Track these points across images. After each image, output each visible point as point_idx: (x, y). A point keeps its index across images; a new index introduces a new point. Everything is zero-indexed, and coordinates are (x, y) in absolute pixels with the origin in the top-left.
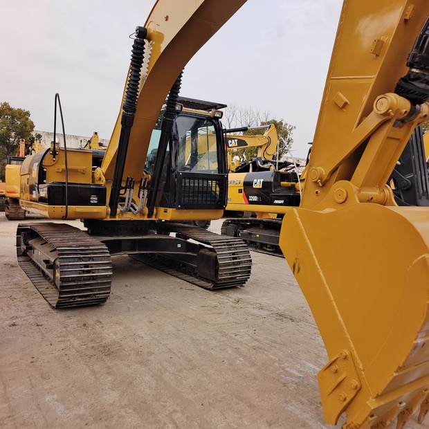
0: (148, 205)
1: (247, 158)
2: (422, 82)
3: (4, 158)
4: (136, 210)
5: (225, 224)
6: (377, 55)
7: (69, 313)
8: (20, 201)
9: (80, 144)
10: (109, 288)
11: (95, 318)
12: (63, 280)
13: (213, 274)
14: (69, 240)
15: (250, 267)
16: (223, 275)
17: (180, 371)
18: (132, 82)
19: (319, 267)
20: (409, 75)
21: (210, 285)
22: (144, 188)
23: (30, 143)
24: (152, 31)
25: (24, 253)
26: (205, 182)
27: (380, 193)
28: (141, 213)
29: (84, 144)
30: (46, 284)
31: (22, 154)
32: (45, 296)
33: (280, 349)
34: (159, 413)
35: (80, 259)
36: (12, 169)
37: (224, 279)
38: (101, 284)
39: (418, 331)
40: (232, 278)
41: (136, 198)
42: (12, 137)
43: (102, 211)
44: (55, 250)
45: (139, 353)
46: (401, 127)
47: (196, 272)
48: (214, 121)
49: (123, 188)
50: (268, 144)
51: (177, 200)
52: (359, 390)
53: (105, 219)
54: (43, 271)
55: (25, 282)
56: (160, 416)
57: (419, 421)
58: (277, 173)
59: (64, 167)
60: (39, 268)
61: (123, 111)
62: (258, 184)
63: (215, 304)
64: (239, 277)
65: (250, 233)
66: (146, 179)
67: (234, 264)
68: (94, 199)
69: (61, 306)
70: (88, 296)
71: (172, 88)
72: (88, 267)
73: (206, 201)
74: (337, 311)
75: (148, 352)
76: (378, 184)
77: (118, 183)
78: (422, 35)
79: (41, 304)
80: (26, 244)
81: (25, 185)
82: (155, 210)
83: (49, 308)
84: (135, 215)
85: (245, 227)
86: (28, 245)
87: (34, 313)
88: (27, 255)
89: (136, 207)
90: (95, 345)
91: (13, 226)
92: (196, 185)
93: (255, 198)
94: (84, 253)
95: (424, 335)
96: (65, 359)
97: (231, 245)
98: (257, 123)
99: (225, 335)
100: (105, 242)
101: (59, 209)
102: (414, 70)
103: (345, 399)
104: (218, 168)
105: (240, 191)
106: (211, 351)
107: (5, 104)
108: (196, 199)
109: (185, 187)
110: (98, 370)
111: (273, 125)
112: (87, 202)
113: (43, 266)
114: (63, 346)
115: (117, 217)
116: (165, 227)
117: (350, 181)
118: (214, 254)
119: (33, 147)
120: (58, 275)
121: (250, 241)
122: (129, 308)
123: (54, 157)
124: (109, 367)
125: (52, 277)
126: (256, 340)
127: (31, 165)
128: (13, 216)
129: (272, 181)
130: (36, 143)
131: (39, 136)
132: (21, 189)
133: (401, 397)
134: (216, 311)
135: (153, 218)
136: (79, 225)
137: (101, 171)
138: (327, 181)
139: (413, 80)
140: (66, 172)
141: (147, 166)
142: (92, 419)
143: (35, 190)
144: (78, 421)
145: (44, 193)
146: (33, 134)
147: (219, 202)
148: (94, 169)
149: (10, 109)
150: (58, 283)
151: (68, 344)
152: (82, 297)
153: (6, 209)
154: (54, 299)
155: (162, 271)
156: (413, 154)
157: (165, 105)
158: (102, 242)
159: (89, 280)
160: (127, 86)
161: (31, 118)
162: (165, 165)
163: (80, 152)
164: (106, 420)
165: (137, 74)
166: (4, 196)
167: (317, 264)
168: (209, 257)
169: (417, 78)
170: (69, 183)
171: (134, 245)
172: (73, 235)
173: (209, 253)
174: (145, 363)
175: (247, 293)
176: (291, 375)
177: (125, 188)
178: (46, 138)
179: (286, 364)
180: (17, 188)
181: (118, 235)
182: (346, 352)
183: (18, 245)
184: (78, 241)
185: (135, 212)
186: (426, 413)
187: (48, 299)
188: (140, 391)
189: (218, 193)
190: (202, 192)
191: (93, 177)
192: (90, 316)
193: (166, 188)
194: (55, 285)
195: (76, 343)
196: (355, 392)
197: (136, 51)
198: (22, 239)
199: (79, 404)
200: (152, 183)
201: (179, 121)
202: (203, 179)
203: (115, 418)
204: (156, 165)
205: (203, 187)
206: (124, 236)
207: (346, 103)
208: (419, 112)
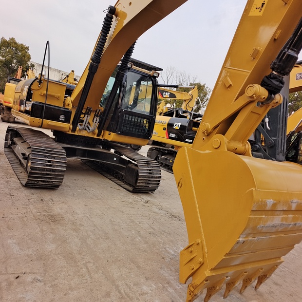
0: (99, 128)
1: (176, 106)
2: (277, 81)
3: (6, 77)
4: (89, 130)
5: (151, 150)
6: (254, 59)
7: (33, 191)
8: (12, 110)
9: (61, 76)
10: (62, 179)
11: (49, 197)
12: (32, 168)
13: (134, 181)
14: (41, 142)
15: (159, 181)
16: (141, 183)
17: (98, 239)
18: (100, 43)
19: (193, 186)
20: (270, 75)
21: (131, 189)
22: (97, 116)
23: (26, 70)
24: (119, 10)
25: (10, 146)
26: (139, 119)
27: (243, 146)
28: (93, 132)
29: (64, 77)
30: (21, 169)
31: (18, 77)
32: (19, 177)
33: (166, 236)
34: (79, 261)
35: (46, 156)
36: (10, 86)
37: (141, 186)
38: (57, 175)
39: (241, 233)
40: (146, 186)
41: (91, 122)
42: (13, 63)
43: (66, 127)
44: (30, 148)
45: (74, 224)
46: (261, 107)
47: (123, 178)
48: (153, 78)
49: (83, 114)
50: (191, 100)
51: (118, 128)
52: (202, 264)
53: (68, 133)
54: (20, 160)
55: (7, 166)
56: (79, 263)
57: (241, 293)
58: (191, 121)
59: (45, 92)
60: (18, 158)
61: (91, 61)
62: (177, 126)
63: (131, 201)
64: (151, 186)
65: (166, 159)
66: (100, 110)
67: (149, 177)
68: (62, 118)
69: (28, 186)
70: (48, 182)
71: (127, 52)
72: (50, 162)
73: (138, 132)
74: (199, 215)
75: (80, 224)
76: (242, 140)
77: (80, 109)
78: (282, 51)
79: (15, 182)
80: (12, 140)
81: (17, 100)
82: (103, 132)
83: (20, 185)
84: (89, 133)
85: (163, 154)
86: (13, 141)
87: (9, 187)
88: (11, 148)
89: (90, 128)
90: (46, 214)
91: (5, 126)
92: (133, 120)
93: (173, 136)
94: (49, 153)
95: (245, 236)
96: (25, 219)
97: (149, 164)
98: (187, 83)
99: (133, 221)
100: (65, 148)
101: (38, 120)
102: (274, 72)
103: (193, 269)
104: (150, 111)
105: (164, 129)
106: (122, 230)
107: (13, 39)
108: (131, 129)
109: (125, 120)
110: (45, 230)
111: (196, 87)
112: (57, 119)
113: (21, 157)
114: (25, 211)
115: (76, 132)
116: (108, 145)
117: (224, 135)
118: (137, 168)
119: (28, 73)
120: (29, 164)
121: (165, 164)
122: (74, 194)
123: (40, 84)
124: (52, 229)
125: (25, 165)
126: (153, 228)
127: (23, 87)
128: (6, 119)
129: (187, 126)
130: (30, 71)
131: (33, 66)
132: (14, 102)
133: (227, 273)
134: (131, 206)
135: (101, 138)
136: (50, 133)
137: (70, 100)
138: (211, 133)
139: (272, 78)
140: (46, 96)
141: (102, 101)
142: (36, 258)
143: (23, 105)
144: (26, 258)
145: (29, 108)
146: (29, 64)
147: (146, 134)
148: (66, 97)
149: (16, 43)
150: (29, 170)
151: (29, 210)
152: (44, 181)
153: (2, 113)
154: (25, 180)
155: (101, 174)
156: (279, 124)
157: (120, 62)
158: (63, 147)
159: (50, 171)
160: (97, 45)
161: (29, 52)
162: (114, 103)
163: (58, 83)
164: (44, 260)
165: (104, 38)
166: (2, 104)
167: (192, 184)
168: (133, 170)
169: (275, 78)
170: (46, 104)
171: (84, 153)
172: (44, 140)
173: (134, 167)
174: (76, 230)
175: (154, 197)
176: (169, 253)
177: (85, 114)
178: (38, 68)
179: (168, 246)
180: (12, 100)
181: (75, 145)
182: (199, 241)
183: (6, 140)
184: (47, 144)
185: (89, 131)
186: (245, 288)
187: (20, 179)
188: (70, 247)
189: (147, 128)
190: (137, 126)
191: (64, 102)
192: (47, 195)
193: (113, 119)
194: (27, 171)
195: (34, 211)
196: (199, 265)
197: (106, 22)
198: (9, 137)
199: (29, 248)
200: (103, 113)
201: (129, 74)
202: (138, 117)
203: (51, 260)
204: (108, 101)
205: (137, 122)
206: (79, 146)
207: (231, 85)
208: (273, 99)
